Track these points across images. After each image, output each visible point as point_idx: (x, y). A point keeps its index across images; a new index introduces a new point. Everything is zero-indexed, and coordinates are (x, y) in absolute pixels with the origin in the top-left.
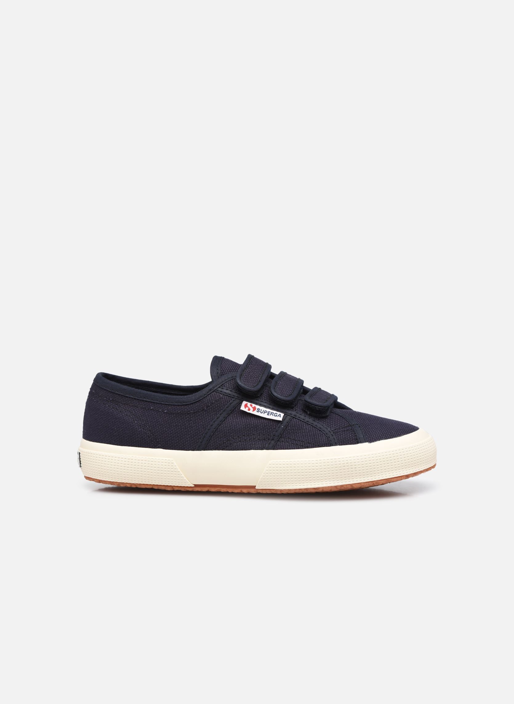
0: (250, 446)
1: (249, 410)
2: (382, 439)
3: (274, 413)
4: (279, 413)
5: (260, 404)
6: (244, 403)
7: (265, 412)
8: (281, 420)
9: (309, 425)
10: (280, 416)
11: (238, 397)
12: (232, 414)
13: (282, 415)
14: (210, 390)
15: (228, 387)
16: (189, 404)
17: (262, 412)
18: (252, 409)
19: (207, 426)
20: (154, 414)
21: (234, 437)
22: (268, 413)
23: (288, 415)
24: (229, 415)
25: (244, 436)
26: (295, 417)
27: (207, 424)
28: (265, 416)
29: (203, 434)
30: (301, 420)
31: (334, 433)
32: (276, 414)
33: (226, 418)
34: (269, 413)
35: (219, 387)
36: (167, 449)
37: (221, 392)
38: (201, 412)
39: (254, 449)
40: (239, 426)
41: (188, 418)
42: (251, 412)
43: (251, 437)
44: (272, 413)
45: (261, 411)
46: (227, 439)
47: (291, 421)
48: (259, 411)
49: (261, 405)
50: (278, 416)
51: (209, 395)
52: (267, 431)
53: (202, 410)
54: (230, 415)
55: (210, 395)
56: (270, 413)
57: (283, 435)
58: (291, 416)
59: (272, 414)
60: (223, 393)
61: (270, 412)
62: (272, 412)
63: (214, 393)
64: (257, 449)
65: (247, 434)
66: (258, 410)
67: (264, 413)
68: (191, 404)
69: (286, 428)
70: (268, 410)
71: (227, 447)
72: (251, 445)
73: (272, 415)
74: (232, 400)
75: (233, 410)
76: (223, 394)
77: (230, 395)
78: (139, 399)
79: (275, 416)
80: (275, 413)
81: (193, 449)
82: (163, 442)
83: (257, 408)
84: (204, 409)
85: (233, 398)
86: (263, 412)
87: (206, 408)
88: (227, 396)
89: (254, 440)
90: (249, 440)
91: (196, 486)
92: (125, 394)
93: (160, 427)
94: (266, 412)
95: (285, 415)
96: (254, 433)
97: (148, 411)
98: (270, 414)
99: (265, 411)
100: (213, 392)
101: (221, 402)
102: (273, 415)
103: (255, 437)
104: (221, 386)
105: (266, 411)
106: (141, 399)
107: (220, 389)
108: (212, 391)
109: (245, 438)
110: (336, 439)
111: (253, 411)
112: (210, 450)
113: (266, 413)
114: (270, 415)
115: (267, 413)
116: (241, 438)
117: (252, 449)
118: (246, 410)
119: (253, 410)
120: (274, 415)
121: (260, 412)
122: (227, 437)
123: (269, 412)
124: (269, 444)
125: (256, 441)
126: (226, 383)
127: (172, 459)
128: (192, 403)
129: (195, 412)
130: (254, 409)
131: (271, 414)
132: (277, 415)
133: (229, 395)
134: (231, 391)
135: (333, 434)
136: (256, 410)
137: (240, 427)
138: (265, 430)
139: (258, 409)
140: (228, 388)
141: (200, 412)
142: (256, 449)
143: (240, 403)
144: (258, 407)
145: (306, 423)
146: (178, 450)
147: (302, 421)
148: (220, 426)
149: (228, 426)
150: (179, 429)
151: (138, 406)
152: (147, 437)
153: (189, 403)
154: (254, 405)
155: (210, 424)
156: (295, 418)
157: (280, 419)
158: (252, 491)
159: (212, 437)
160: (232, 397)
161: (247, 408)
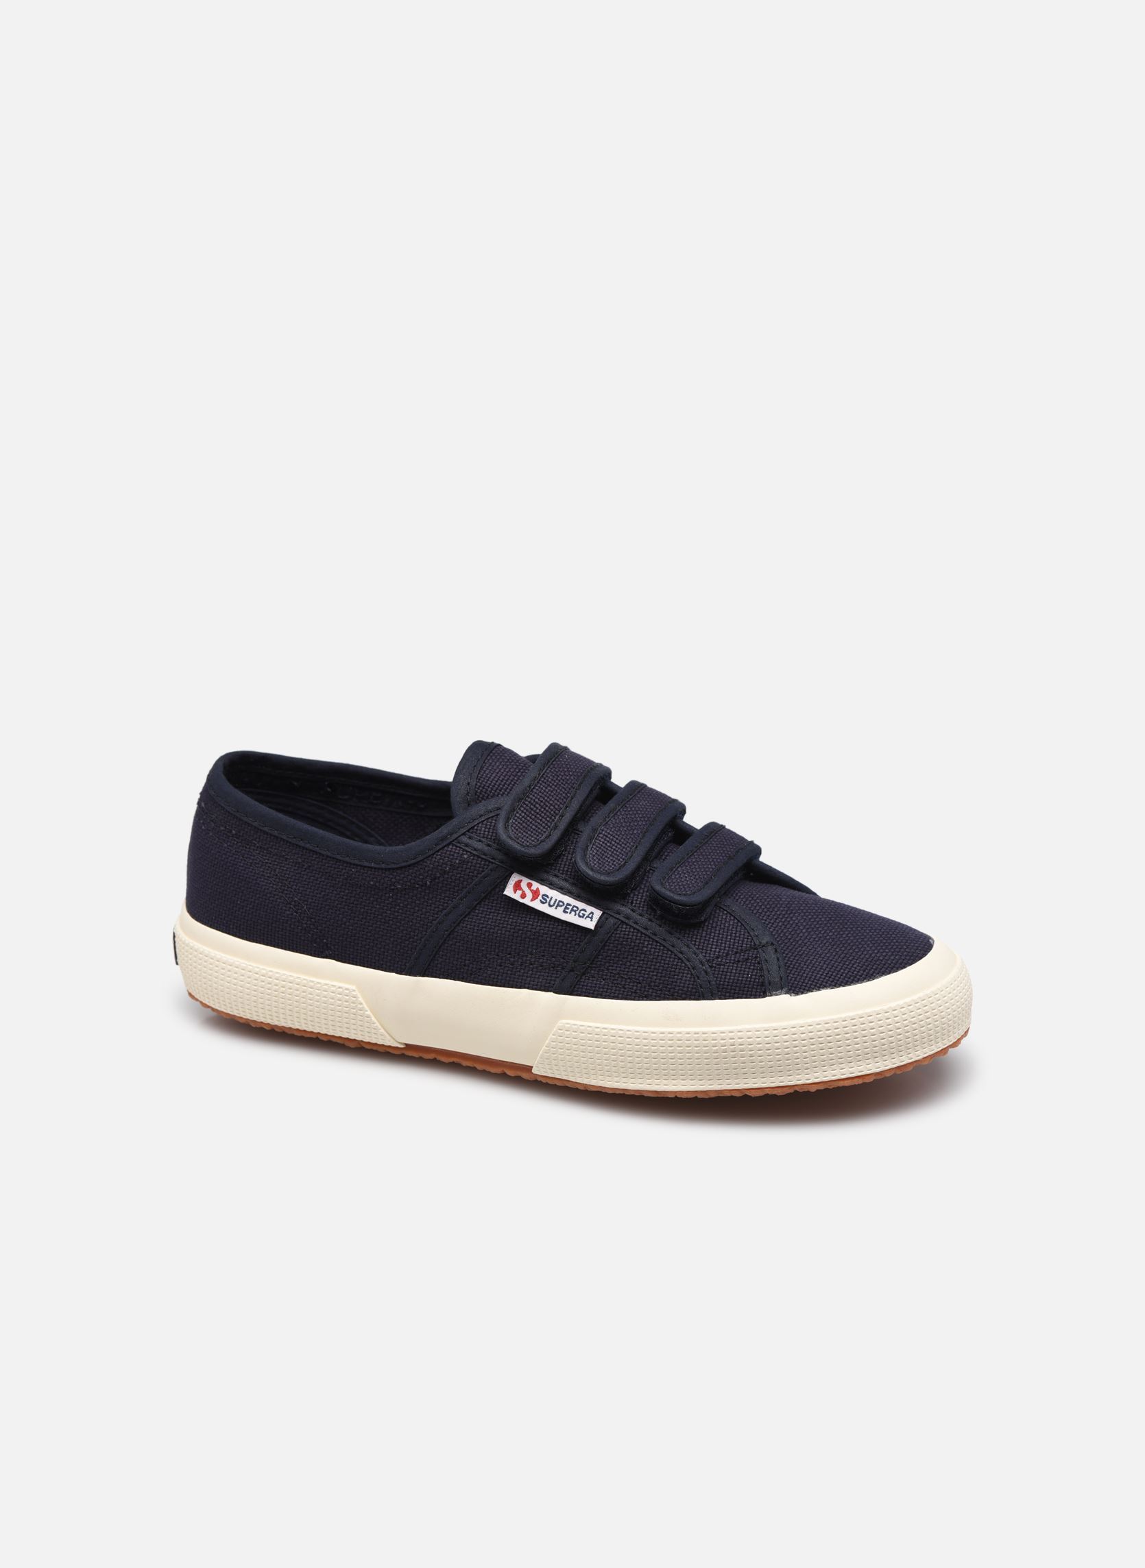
0: (522, 979)
1: (523, 896)
2: (825, 987)
3: (580, 908)
4: (590, 909)
5: (551, 884)
6: (515, 878)
7: (558, 905)
8: (593, 928)
9: (657, 942)
10: (592, 918)
11: (502, 862)
12: (487, 901)
13: (598, 913)
14: (443, 839)
15: (484, 834)
16: (393, 869)
17: (552, 903)
18: (529, 895)
19: (431, 923)
20: (319, 880)
21: (488, 956)
22: (566, 908)
23: (611, 916)
24: (480, 902)
25: (509, 954)
26: (627, 921)
27: (431, 918)
28: (558, 913)
29: (420, 940)
30: (640, 929)
31: (711, 967)
32: (582, 912)
33: (474, 908)
34: (568, 909)
35: (464, 834)
36: (345, 962)
37: (467, 845)
38: (420, 890)
39: (528, 988)
40: (499, 932)
41: (391, 900)
42: (527, 901)
43: (525, 958)
44: (575, 909)
45: (550, 901)
46: (473, 957)
47: (616, 930)
48: (546, 902)
49: (552, 886)
50: (587, 917)
51: (438, 851)
52: (561, 949)
53: (422, 886)
54: (483, 903)
55: (441, 851)
56: (570, 907)
57: (595, 962)
58: (618, 919)
59: (575, 911)
60: (469, 850)
61: (570, 905)
62: (574, 906)
63: (451, 847)
64: (536, 989)
65: (517, 951)
66: (545, 899)
67: (557, 907)
68: (397, 869)
69: (604, 945)
70: (567, 899)
71: (471, 974)
72: (524, 978)
73: (573, 913)
74: (490, 867)
75: (490, 892)
76: (471, 853)
77: (485, 854)
78: (290, 840)
79: (580, 916)
80: (582, 910)
81: (399, 969)
82: (336, 947)
83: (542, 893)
84: (426, 884)
85: (492, 863)
86: (554, 903)
87: (431, 882)
88: (479, 857)
89: (531, 966)
90: (521, 965)
91: (408, 1046)
92: (263, 826)
93: (330, 911)
94: (561, 904)
95: (603, 913)
96: (532, 951)
97: (308, 871)
98: (569, 911)
99: (560, 901)
100: (449, 844)
101: (465, 871)
102: (575, 915)
103: (533, 960)
104: (468, 831)
105: (563, 902)
106: (294, 841)
107: (465, 839)
108: (445, 843)
109: (512, 959)
110: (713, 983)
111: (532, 900)
112: (435, 977)
113: (561, 906)
114: (570, 913)
115: (564, 907)
116: (502, 959)
117: (525, 988)
118: (516, 896)
119: (533, 897)
120: (577, 912)
121: (547, 904)
122: (472, 953)
123: (568, 904)
124: (563, 980)
125: (535, 970)
126: (480, 825)
127: (354, 988)
128: (401, 868)
129: (407, 887)
130: (536, 894)
131: (572, 910)
132: (584, 915)
133: (484, 857)
134: (489, 845)
135: (709, 970)
136: (540, 897)
137: (501, 934)
138: (556, 947)
139: (543, 895)
140: (483, 837)
141: (418, 888)
142: (532, 989)
143: (507, 876)
144: (544, 890)
145: (649, 937)
146: (367, 967)
147: (642, 933)
148: (458, 925)
149: (476, 928)
150: (371, 922)
151: (289, 857)
152: (303, 932)
153: (394, 866)
154: (535, 885)
155: (437, 918)
156: (627, 925)
157: (590, 924)
158: (525, 1076)
159: (440, 947)
160: (490, 862)
161: (519, 892)
